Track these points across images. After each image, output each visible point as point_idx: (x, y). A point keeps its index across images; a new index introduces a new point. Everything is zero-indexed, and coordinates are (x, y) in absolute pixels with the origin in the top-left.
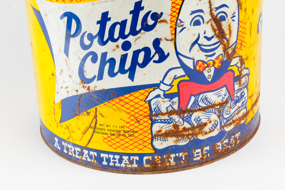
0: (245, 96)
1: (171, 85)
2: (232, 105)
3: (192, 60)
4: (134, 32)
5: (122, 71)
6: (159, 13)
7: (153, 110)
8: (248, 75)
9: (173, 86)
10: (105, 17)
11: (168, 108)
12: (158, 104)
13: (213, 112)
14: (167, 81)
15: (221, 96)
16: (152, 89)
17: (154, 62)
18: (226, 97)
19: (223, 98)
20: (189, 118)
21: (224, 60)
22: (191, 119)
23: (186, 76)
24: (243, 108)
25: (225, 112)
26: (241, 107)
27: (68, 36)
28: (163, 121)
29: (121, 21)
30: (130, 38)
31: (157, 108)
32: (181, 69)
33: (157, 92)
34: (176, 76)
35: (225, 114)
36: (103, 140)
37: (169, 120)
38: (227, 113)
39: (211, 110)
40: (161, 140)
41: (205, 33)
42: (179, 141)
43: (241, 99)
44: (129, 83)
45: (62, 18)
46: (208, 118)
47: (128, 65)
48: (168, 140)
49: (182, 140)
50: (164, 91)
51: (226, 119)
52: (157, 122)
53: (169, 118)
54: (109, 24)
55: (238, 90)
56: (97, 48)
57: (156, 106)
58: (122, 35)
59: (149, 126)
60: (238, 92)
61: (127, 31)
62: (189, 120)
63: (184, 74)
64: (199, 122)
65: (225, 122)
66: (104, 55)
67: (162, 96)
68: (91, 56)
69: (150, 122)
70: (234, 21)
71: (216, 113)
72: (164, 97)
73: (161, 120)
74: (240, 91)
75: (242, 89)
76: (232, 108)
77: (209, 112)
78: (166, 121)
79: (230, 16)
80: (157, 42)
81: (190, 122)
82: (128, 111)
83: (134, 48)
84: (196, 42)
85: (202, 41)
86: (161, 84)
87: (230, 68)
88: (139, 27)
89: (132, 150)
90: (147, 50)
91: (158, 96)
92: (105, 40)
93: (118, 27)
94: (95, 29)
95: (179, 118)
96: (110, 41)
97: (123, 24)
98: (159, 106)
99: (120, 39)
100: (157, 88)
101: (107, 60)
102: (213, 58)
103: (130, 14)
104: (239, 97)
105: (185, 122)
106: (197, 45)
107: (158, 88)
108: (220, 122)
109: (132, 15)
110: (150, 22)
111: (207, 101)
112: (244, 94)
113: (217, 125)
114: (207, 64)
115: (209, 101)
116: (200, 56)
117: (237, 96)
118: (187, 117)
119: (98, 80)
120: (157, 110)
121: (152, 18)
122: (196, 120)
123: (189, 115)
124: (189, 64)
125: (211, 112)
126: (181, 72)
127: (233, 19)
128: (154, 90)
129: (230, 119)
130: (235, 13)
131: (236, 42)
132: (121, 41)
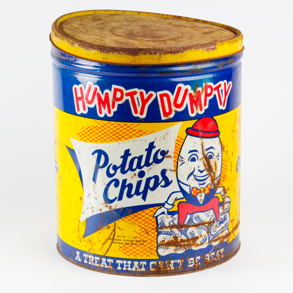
0: (227, 219)
1: (173, 205)
2: (217, 225)
3: (189, 187)
4: (147, 164)
5: (137, 193)
6: (166, 151)
7: (159, 224)
8: (229, 202)
9: (174, 205)
10: (127, 153)
11: (170, 223)
12: (162, 219)
13: (203, 229)
14: (171, 201)
15: (209, 217)
16: (159, 208)
17: (162, 186)
18: (213, 218)
19: (211, 218)
20: (185, 231)
21: (212, 188)
22: (187, 232)
23: (184, 198)
24: (226, 229)
25: (212, 230)
26: (225, 228)
27: (97, 167)
28: (166, 233)
29: (139, 156)
30: (145, 169)
31: (162, 223)
32: (181, 193)
33: (163, 210)
34: (176, 198)
35: (212, 231)
36: (119, 248)
37: (171, 233)
38: (214, 231)
39: (202, 227)
40: (164, 248)
41: (198, 167)
42: (178, 250)
43: (224, 221)
44: (142, 203)
45: (93, 154)
46: (200, 233)
47: (141, 189)
48: (169, 249)
49: (180, 250)
50: (168, 209)
51: (213, 235)
52: (161, 233)
53: (171, 231)
54: (129, 158)
55: (222, 213)
56: (119, 176)
57: (161, 221)
58: (139, 166)
59: (156, 237)
60: (222, 215)
61: (143, 163)
62: (185, 233)
63: (182, 196)
64: (193, 236)
65: (212, 238)
66: (125, 181)
67: (166, 213)
68: (114, 182)
69: (156, 233)
70: (218, 159)
71: (206, 230)
72: (167, 214)
73: (165, 232)
74: (223, 214)
75: (225, 213)
76: (218, 227)
77: (200, 228)
78: (168, 233)
79: (216, 155)
80: (163, 172)
81: (186, 235)
82: (140, 224)
83: (147, 176)
84: (192, 173)
85: (197, 173)
86: (166, 204)
87: (216, 195)
88: (151, 160)
89: (141, 256)
90: (156, 177)
91: (163, 213)
92: (126, 169)
93: (136, 161)
94: (119, 162)
95: (178, 231)
96: (129, 171)
97: (140, 158)
98: (163, 221)
99: (137, 169)
100: (162, 206)
101: (126, 185)
102: (204, 186)
103: (146, 151)
104: (222, 219)
105: (182, 235)
106: (192, 175)
107: (164, 206)
108: (208, 237)
109: (147, 152)
110: (160, 157)
111: (199, 219)
112: (227, 217)
113: (206, 240)
114: (200, 190)
115: (201, 220)
116: (194, 184)
117: (221, 218)
118: (184, 231)
119: (118, 200)
120: (162, 224)
121: (161, 154)
122: (191, 234)
123: (185, 229)
124: (187, 189)
125: (202, 228)
126: (180, 195)
127: (218, 158)
128: (160, 208)
129: (216, 236)
130: (219, 153)
131: (220, 175)
132: (138, 171)
